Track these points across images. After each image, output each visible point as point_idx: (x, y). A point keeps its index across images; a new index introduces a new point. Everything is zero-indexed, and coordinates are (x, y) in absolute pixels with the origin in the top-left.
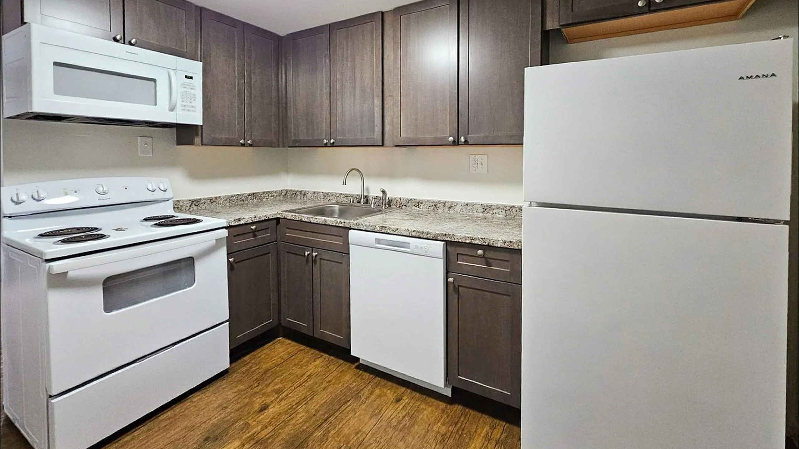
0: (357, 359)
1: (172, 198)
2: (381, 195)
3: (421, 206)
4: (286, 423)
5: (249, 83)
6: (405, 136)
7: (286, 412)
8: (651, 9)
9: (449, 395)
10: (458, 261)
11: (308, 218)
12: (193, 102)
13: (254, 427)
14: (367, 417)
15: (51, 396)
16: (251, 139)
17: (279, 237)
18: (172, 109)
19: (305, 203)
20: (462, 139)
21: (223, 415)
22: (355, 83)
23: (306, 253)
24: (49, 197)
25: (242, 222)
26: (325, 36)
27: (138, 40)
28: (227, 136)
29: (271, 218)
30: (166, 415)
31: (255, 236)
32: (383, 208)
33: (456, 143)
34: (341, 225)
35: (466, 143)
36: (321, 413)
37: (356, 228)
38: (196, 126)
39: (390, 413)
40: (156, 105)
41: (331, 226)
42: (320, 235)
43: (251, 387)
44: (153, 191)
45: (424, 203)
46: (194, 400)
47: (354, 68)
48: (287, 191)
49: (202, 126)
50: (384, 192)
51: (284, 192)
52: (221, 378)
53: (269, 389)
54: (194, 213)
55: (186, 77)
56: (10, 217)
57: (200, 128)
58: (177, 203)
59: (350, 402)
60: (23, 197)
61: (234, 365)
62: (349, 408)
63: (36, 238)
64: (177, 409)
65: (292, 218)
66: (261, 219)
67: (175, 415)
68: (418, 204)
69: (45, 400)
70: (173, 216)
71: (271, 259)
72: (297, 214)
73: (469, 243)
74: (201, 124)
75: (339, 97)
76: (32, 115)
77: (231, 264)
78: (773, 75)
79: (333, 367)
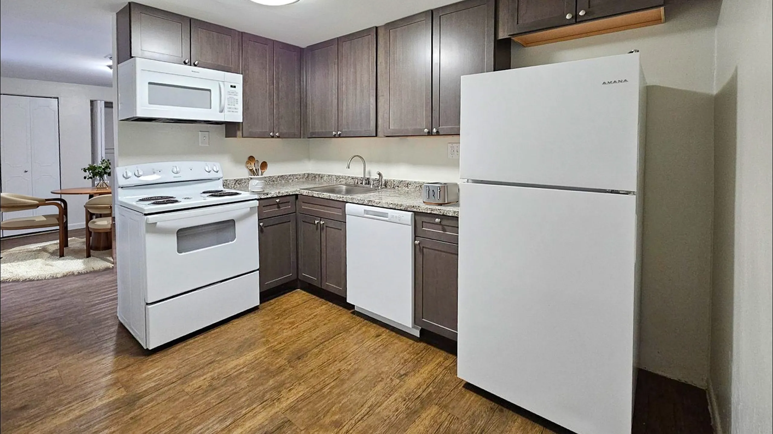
0: (353, 306)
1: (222, 178)
2: (378, 177)
3: (410, 187)
4: (294, 342)
5: (278, 88)
6: (393, 128)
7: (295, 336)
8: (578, 20)
9: (418, 335)
10: (423, 227)
11: (318, 194)
12: (236, 105)
13: (273, 342)
14: (352, 344)
15: (147, 304)
16: (278, 132)
17: (297, 209)
18: (221, 111)
19: (322, 183)
20: (435, 130)
21: (252, 334)
22: (356, 85)
23: (316, 222)
24: (144, 175)
25: (269, 196)
26: (335, 47)
27: (199, 62)
28: (261, 130)
29: (291, 194)
30: (215, 330)
31: (279, 207)
32: (380, 188)
33: (430, 134)
34: (340, 200)
35: (438, 134)
36: (320, 338)
37: (351, 201)
38: (239, 123)
39: (370, 343)
40: (211, 108)
41: (334, 200)
42: (326, 208)
43: (273, 319)
44: (209, 172)
45: (412, 184)
46: (234, 324)
47: (355, 72)
48: (308, 174)
49: (242, 123)
50: (380, 174)
51: (306, 175)
52: (253, 312)
53: (286, 321)
54: (237, 189)
55: (231, 86)
56: (122, 187)
57: (241, 124)
58: (226, 182)
59: (342, 334)
60: (130, 174)
61: (263, 304)
62: (341, 338)
63: (138, 201)
64: (223, 328)
65: (307, 194)
66: (283, 195)
67: (221, 331)
68: (408, 185)
69: (144, 306)
70: (222, 191)
71: (292, 225)
72: (310, 192)
73: (430, 213)
74: (241, 121)
75: (344, 96)
76: (136, 118)
77: (261, 227)
78: (625, 80)
79: (334, 311)
